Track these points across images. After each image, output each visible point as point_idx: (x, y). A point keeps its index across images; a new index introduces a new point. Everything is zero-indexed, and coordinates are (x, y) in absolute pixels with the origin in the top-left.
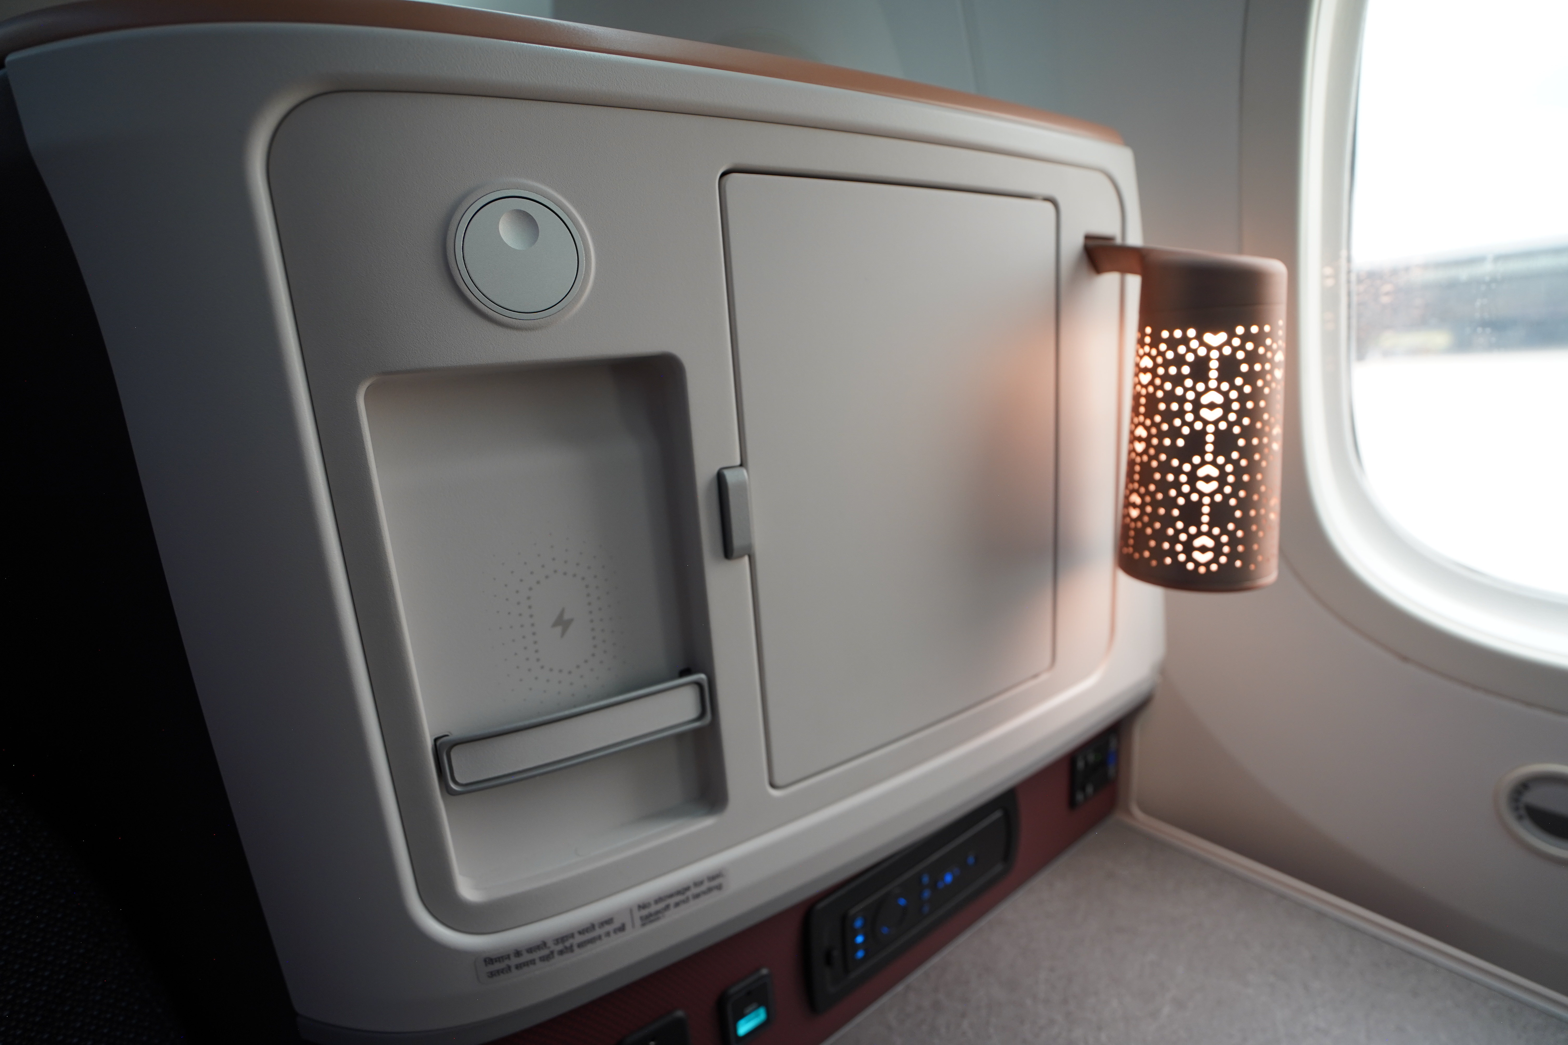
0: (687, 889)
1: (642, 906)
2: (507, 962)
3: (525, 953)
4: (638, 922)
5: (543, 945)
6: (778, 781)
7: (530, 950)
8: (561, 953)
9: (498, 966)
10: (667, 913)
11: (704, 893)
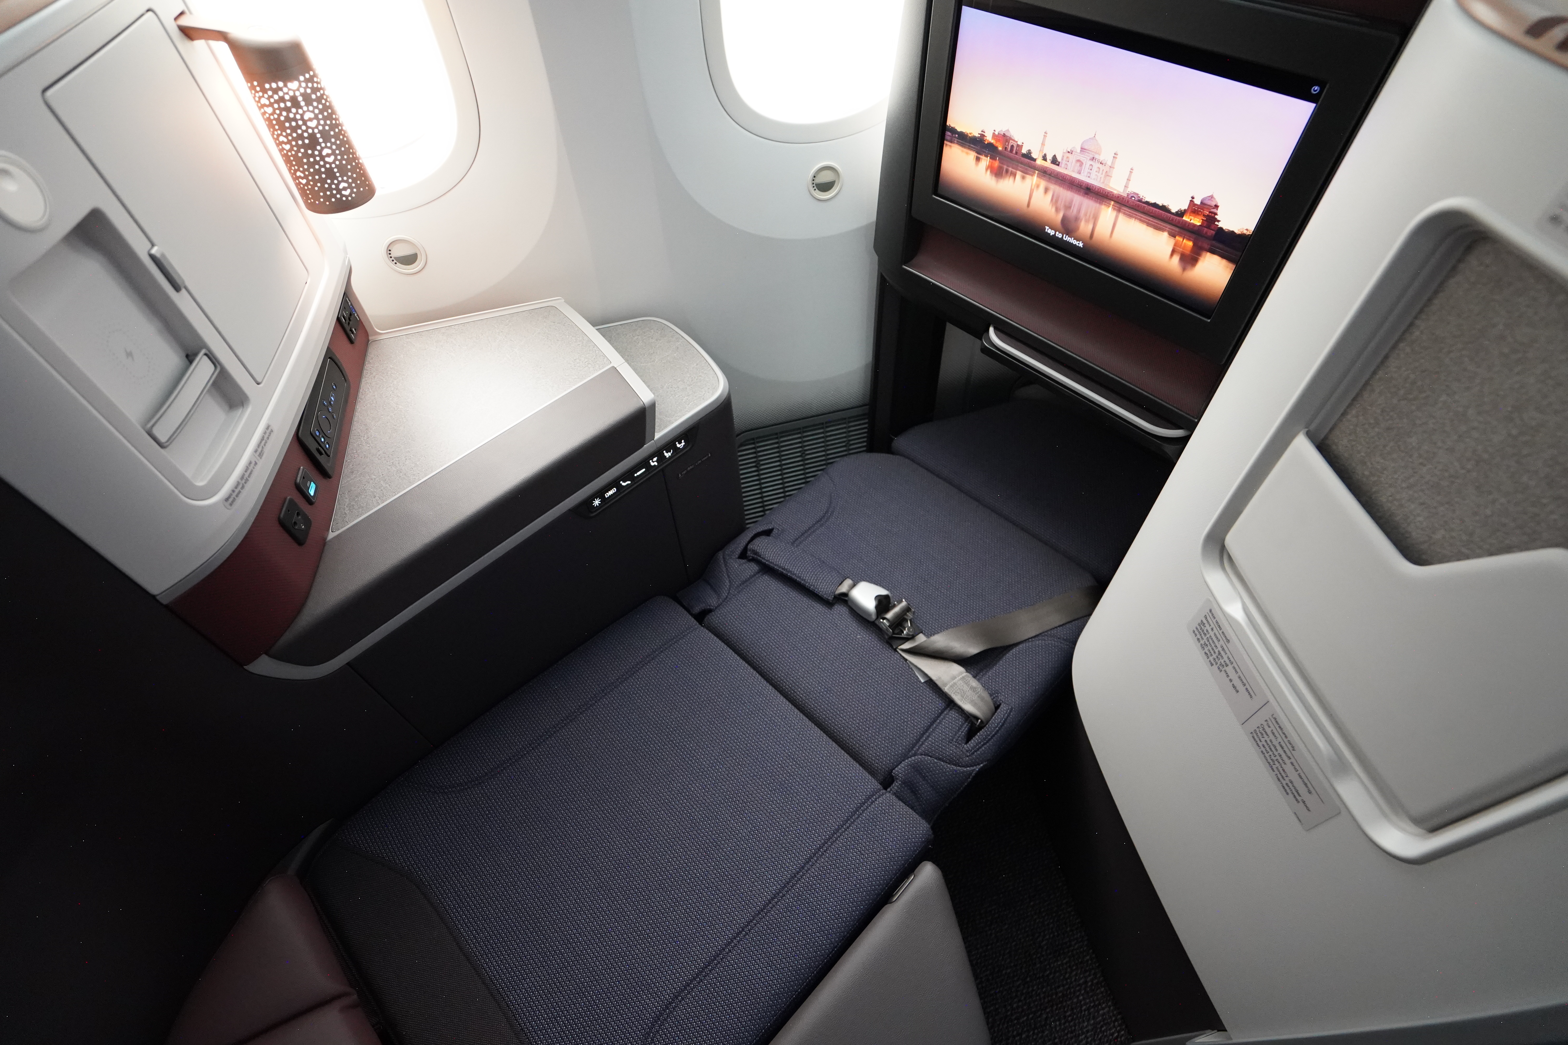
0: (263, 437)
1: (256, 451)
2: (233, 497)
3: (235, 490)
4: (259, 458)
5: (238, 483)
6: (259, 380)
7: (236, 488)
8: (245, 483)
9: (231, 500)
10: (264, 450)
11: (269, 436)
